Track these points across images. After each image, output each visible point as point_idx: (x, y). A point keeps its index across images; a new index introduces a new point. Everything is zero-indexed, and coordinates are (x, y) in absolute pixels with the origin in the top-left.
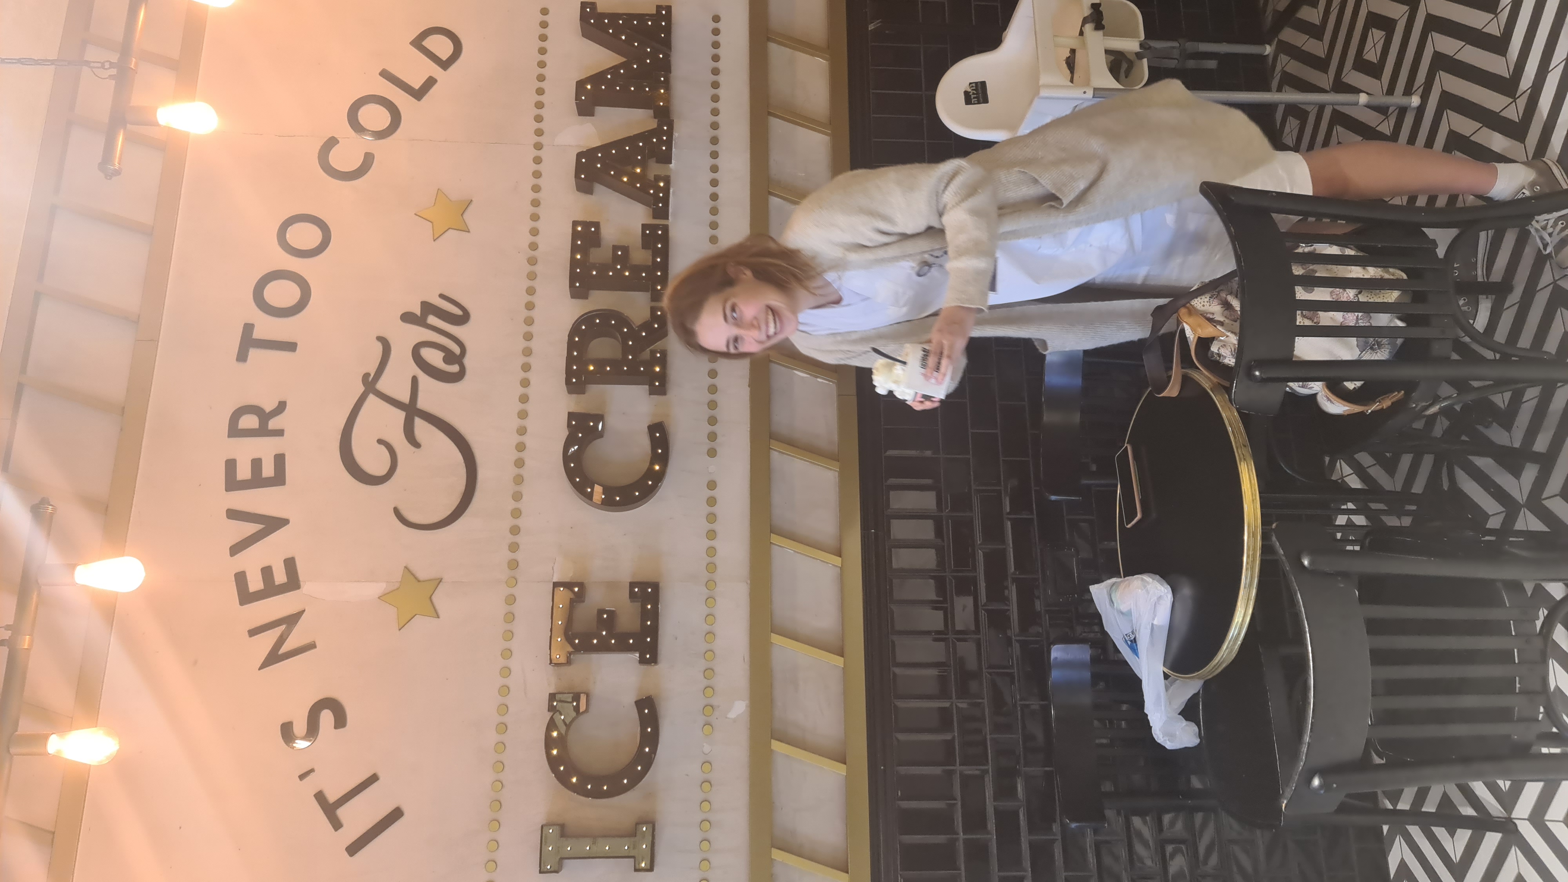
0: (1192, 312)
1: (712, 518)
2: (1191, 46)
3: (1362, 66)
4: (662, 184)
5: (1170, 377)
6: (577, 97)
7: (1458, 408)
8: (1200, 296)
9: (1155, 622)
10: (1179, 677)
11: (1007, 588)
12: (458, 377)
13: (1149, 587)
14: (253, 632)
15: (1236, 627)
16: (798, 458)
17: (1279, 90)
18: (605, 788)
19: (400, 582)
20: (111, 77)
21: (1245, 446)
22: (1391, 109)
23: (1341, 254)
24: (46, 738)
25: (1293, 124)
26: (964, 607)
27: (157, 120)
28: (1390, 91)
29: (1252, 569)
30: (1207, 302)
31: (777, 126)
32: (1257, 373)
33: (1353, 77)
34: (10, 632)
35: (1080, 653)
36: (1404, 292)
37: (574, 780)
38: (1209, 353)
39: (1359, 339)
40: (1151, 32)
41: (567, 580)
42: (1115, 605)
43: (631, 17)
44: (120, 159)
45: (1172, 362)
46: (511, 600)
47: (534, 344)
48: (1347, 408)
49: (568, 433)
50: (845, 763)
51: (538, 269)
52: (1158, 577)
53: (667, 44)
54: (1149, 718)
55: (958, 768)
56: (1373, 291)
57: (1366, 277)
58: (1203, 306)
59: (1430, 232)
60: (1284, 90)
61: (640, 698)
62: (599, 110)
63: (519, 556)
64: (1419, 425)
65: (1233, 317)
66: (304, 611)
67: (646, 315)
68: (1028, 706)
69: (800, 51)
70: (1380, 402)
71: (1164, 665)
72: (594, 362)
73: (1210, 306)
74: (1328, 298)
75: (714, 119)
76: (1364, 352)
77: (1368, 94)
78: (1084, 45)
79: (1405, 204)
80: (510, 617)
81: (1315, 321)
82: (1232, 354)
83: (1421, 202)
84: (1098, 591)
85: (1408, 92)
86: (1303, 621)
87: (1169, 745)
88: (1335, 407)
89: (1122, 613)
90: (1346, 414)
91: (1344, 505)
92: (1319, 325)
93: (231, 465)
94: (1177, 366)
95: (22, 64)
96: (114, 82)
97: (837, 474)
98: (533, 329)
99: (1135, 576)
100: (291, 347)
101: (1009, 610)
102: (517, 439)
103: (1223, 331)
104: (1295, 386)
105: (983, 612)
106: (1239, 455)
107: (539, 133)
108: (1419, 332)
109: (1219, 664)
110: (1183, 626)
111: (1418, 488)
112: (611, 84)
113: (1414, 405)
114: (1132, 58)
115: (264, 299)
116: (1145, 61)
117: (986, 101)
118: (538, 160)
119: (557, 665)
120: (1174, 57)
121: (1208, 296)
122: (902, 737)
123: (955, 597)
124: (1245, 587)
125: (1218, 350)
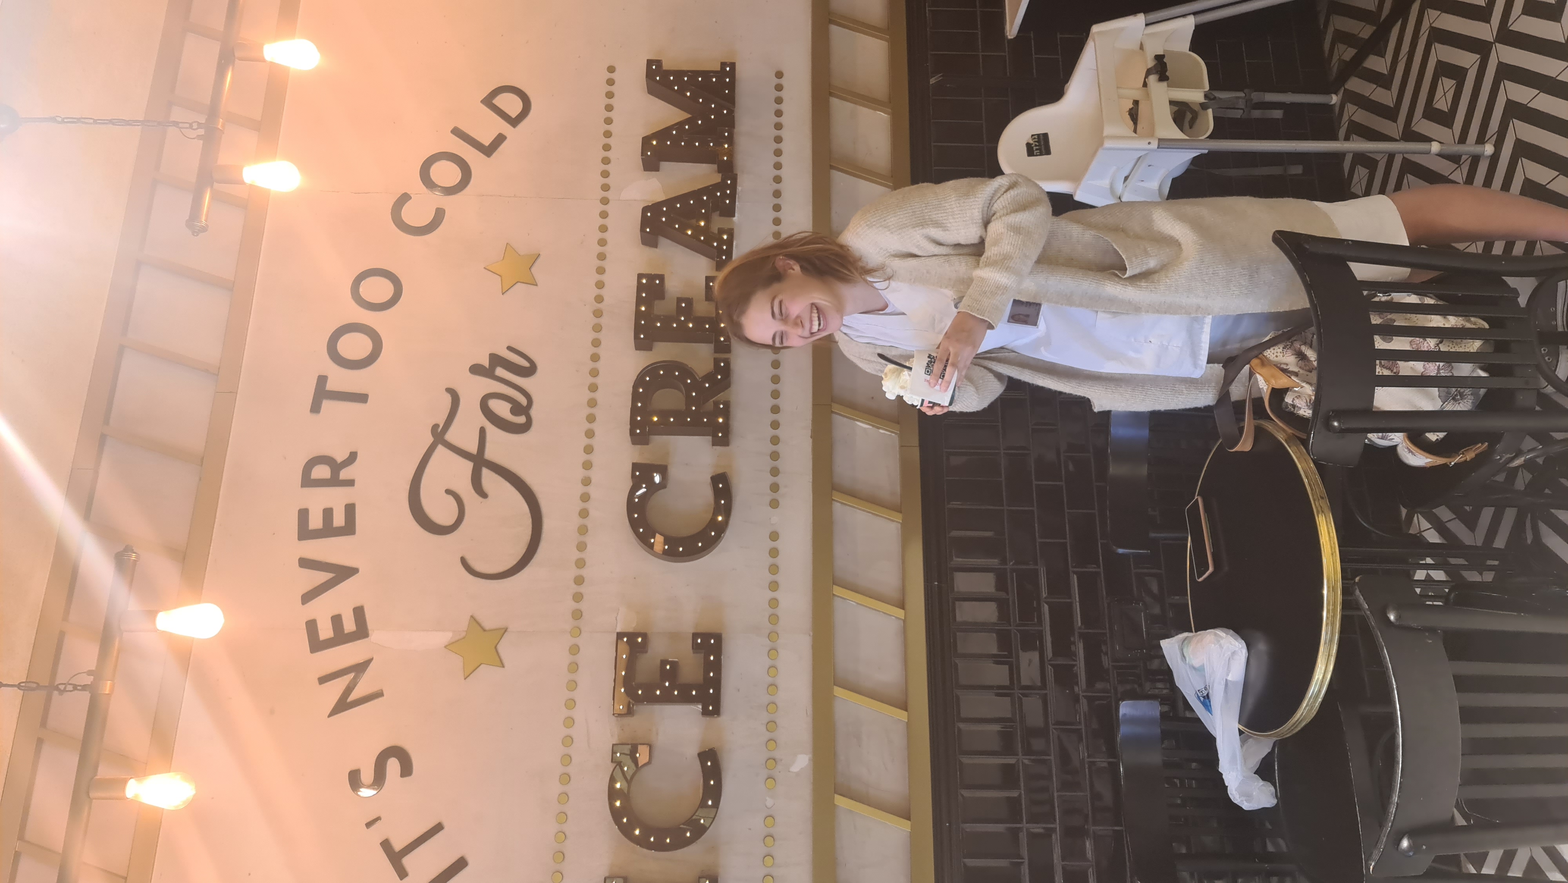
0: (1265, 362)
1: (774, 569)
2: (1256, 96)
3: (1432, 114)
4: (725, 237)
5: (1241, 430)
6: (643, 153)
7: (1540, 461)
8: (1273, 346)
9: (1230, 678)
10: (1255, 735)
11: (1074, 643)
12: (525, 428)
13: (1222, 642)
14: (323, 680)
15: (1316, 684)
16: (860, 509)
17: (1347, 139)
18: (668, 841)
19: (466, 631)
20: (199, 137)
21: (1322, 498)
22: (1464, 157)
23: (1420, 302)
24: (125, 782)
25: (1361, 173)
26: (1030, 661)
27: (243, 178)
28: (1463, 139)
29: (1333, 624)
30: (1281, 352)
31: (840, 180)
32: (1336, 424)
33: (1423, 126)
34: (92, 677)
35: (1149, 709)
36: (1486, 341)
37: (637, 832)
38: (1284, 404)
39: (1441, 389)
40: (1214, 84)
41: (631, 630)
42: (1187, 659)
43: (695, 74)
44: (207, 215)
45: (1244, 413)
46: (575, 650)
47: (598, 395)
48: (1430, 460)
49: (632, 484)
50: (909, 819)
51: (603, 321)
52: (1231, 632)
53: (731, 100)
54: (1224, 777)
55: (1024, 825)
56: (1455, 341)
57: (1447, 326)
58: (1277, 356)
59: (1511, 281)
60: (1351, 139)
61: (702, 750)
62: (665, 165)
63: (583, 606)
64: (1501, 478)
65: (1307, 368)
66: (372, 659)
67: (709, 367)
68: (1093, 763)
69: (861, 105)
70: (1463, 454)
71: (1239, 723)
72: (660, 414)
73: (1283, 356)
74: (1407, 347)
75: (777, 172)
76: (1446, 403)
77: (1440, 143)
78: (1148, 96)
79: (1480, 251)
80: (574, 667)
81: (1395, 371)
82: (1307, 405)
83: (1498, 249)
84: (1169, 646)
85: (1481, 140)
86: (1389, 677)
87: (1246, 806)
88: (1417, 459)
89: (1194, 668)
90: (1428, 466)
91: (1422, 560)
92: (1400, 374)
93: (303, 515)
94: (1249, 419)
95: (113, 124)
96: (201, 142)
97: (899, 525)
98: (598, 380)
99: (1208, 631)
100: (362, 398)
101: (1075, 665)
102: (581, 489)
103: (1298, 381)
104: (1374, 437)
105: (1050, 667)
106: (1316, 507)
107: (606, 188)
108: (1501, 383)
109: (1299, 721)
110: (1258, 684)
111: (1500, 543)
112: (676, 140)
113: (1499, 457)
114: (1197, 108)
115: (337, 350)
116: (1210, 111)
117: (1048, 152)
118: (604, 215)
119: (620, 715)
120: (1241, 107)
121: (1281, 346)
122: (967, 793)
123: (1021, 652)
124: (1325, 643)
125: (1292, 401)
